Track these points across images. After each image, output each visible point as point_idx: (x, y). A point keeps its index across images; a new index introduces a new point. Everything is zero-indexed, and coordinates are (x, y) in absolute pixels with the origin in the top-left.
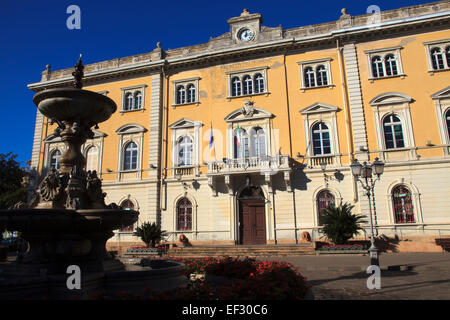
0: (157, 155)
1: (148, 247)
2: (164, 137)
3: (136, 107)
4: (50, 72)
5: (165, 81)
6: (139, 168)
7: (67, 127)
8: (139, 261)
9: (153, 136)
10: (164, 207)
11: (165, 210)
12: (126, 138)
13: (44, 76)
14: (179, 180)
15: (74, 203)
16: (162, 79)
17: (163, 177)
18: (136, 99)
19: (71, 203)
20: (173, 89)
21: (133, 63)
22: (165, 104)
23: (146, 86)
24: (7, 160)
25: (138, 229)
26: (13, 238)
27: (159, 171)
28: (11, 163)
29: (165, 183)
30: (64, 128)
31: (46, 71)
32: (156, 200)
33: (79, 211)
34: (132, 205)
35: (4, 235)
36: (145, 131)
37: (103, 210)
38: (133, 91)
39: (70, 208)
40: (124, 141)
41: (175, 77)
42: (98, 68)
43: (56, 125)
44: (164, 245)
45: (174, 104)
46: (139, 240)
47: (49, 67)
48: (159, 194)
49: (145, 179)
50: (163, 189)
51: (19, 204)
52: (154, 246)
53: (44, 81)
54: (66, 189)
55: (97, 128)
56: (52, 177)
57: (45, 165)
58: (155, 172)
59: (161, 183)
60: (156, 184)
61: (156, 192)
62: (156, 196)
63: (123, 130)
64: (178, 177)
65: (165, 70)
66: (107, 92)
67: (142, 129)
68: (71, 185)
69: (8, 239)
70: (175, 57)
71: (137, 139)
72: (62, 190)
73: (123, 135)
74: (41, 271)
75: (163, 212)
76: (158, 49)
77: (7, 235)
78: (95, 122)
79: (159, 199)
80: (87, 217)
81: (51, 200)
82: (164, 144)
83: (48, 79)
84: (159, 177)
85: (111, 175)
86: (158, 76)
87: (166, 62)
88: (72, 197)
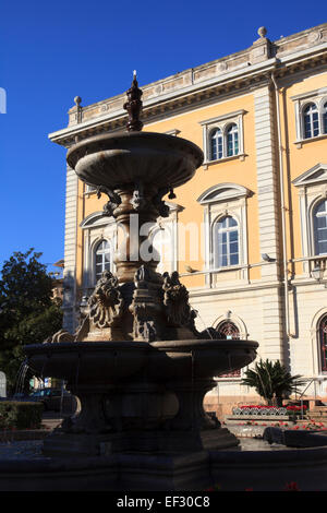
0: (274, 236)
1: (269, 405)
2: (285, 202)
3: (230, 153)
4: (80, 109)
5: (279, 98)
6: (242, 262)
7: (124, 199)
8: (260, 431)
9: (265, 204)
10: (293, 332)
11: (296, 336)
12: (218, 210)
13: (73, 118)
14: (319, 281)
15: (146, 329)
16: (273, 97)
17: (287, 277)
18: (229, 138)
19: (141, 330)
20: (294, 111)
21: (217, 74)
22: (282, 142)
23: (245, 113)
24: (27, 261)
25: (249, 373)
26: (45, 389)
27: (280, 265)
28: (34, 266)
29: (292, 287)
30: (119, 202)
31: (75, 108)
32: (278, 320)
33: (155, 344)
34: (235, 329)
35: (32, 383)
36: (250, 194)
37: (195, 341)
38: (222, 125)
39: (140, 339)
40: (213, 216)
41: (296, 90)
42: (158, 90)
43: (105, 198)
44: (298, 403)
45: (299, 139)
46: (252, 392)
47: (79, 101)
48: (282, 309)
49: (255, 282)
50: (289, 297)
51: (58, 335)
52: (280, 405)
53: (73, 126)
54: (131, 307)
55: (172, 196)
56: (108, 285)
57: (86, 267)
58: (274, 268)
59: (285, 288)
60: (276, 290)
61: (277, 305)
62: (277, 313)
63: (210, 197)
64: (317, 275)
65: (276, 78)
66: (178, 132)
67: (244, 192)
68: (138, 300)
69: (39, 390)
70: (294, 50)
71: (236, 209)
72: (124, 308)
73: (211, 204)
74: (102, 445)
75: (292, 341)
76: (262, 40)
77: (35, 383)
78: (168, 188)
79: (283, 317)
80: (170, 354)
81: (107, 326)
82: (285, 216)
83: (79, 121)
84: (281, 277)
85: (195, 277)
86: (265, 91)
87: (279, 64)
88: (142, 320)
